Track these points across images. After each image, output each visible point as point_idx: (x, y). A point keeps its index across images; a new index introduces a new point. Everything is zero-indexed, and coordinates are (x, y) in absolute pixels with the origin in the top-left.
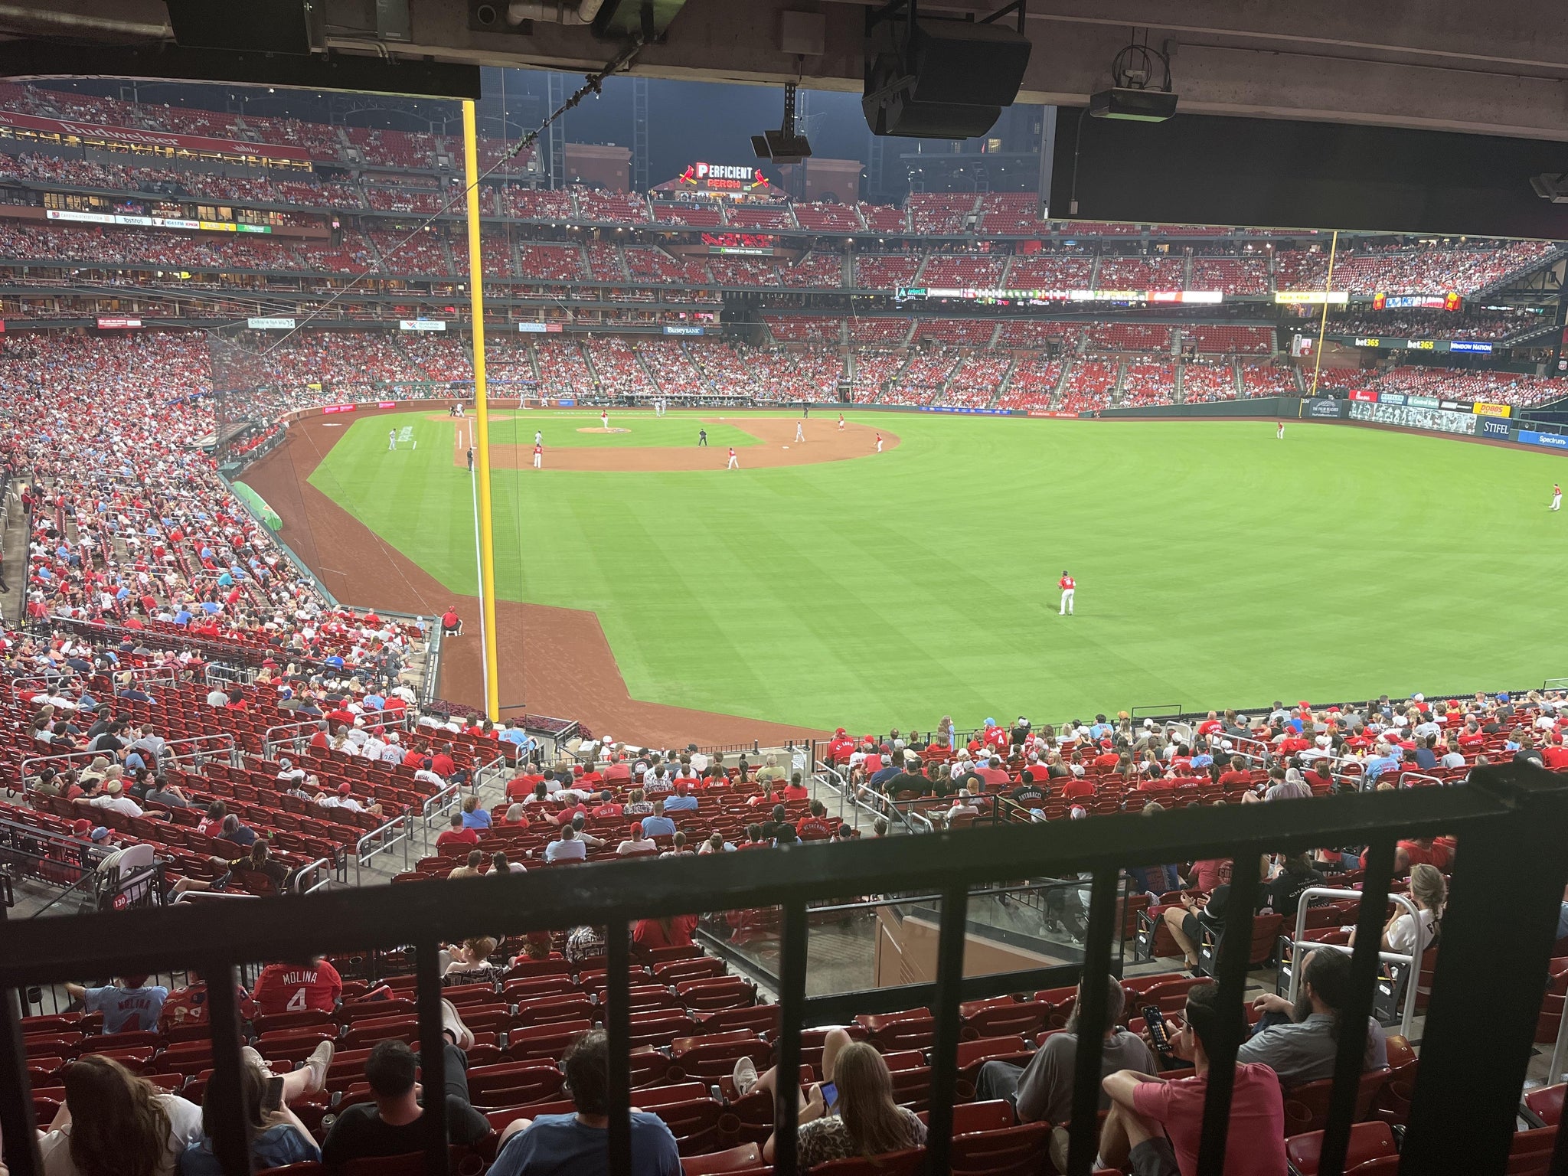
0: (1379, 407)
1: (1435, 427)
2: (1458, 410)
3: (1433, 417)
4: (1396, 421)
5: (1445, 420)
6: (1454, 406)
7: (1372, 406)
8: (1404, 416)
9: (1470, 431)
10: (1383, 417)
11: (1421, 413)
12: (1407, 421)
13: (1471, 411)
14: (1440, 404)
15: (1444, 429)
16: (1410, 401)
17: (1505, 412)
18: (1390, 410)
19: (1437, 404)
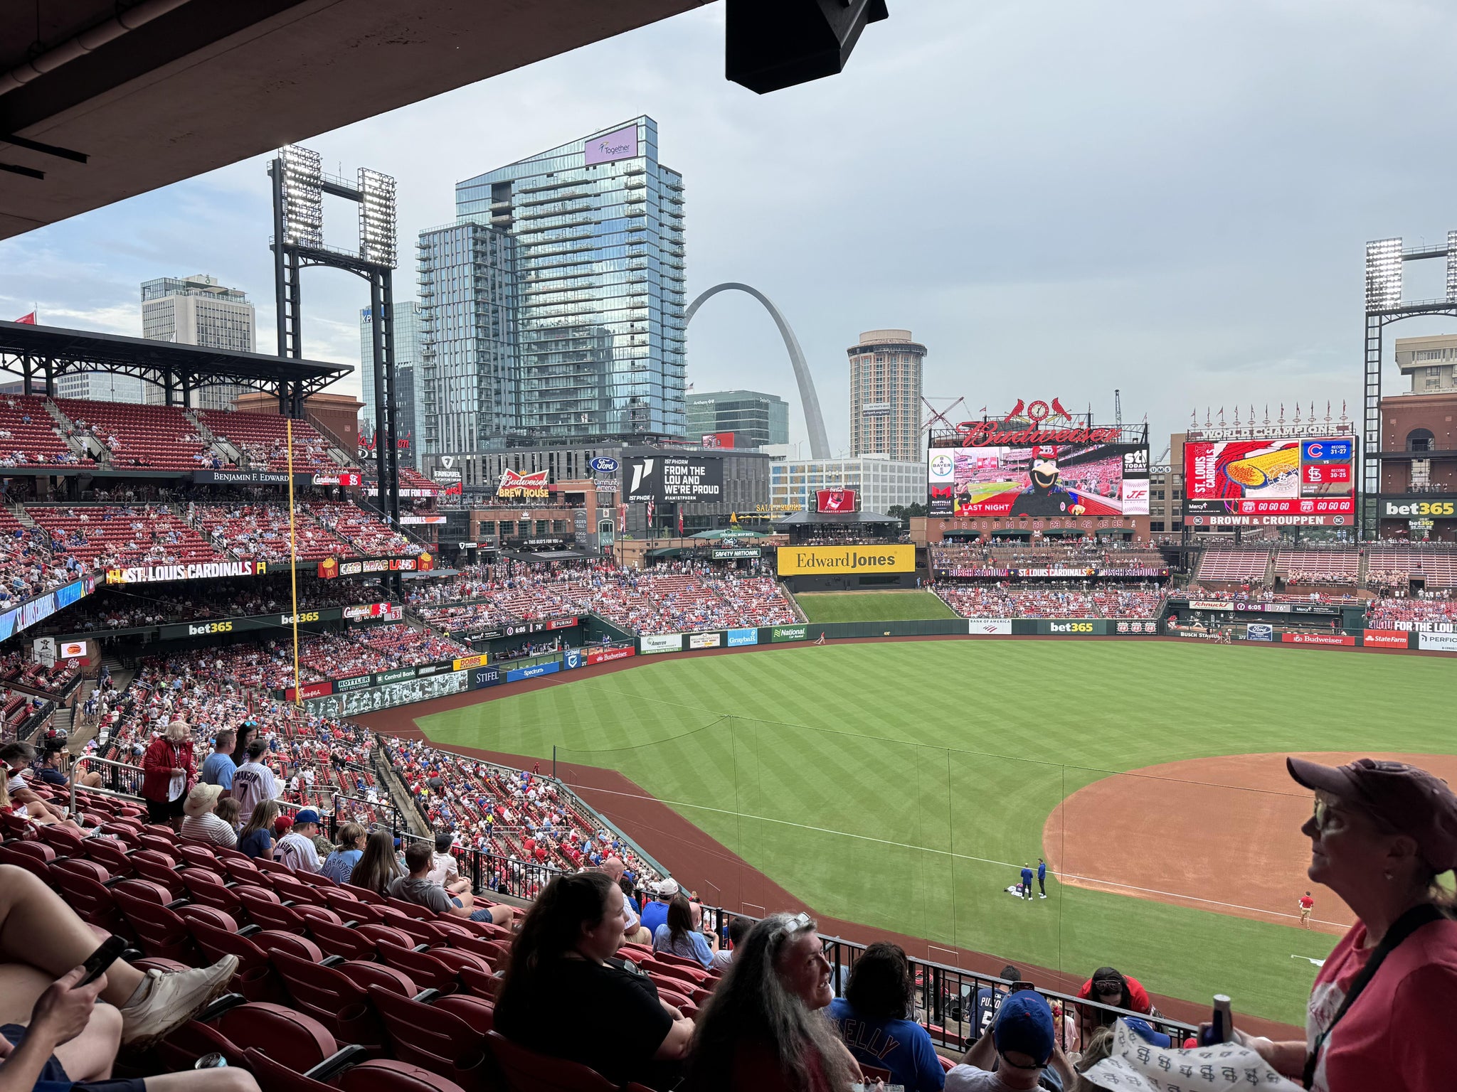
0: (349, 696)
1: (427, 696)
2: (437, 673)
3: (422, 688)
4: (377, 706)
5: (436, 686)
6: (432, 669)
7: (339, 699)
8: (387, 696)
9: (463, 688)
10: (359, 706)
11: (406, 687)
12: (392, 700)
13: (451, 670)
14: (417, 672)
15: (436, 695)
16: (380, 679)
17: (483, 660)
18: (367, 696)
19: (413, 673)
